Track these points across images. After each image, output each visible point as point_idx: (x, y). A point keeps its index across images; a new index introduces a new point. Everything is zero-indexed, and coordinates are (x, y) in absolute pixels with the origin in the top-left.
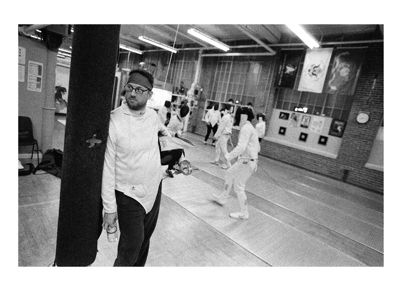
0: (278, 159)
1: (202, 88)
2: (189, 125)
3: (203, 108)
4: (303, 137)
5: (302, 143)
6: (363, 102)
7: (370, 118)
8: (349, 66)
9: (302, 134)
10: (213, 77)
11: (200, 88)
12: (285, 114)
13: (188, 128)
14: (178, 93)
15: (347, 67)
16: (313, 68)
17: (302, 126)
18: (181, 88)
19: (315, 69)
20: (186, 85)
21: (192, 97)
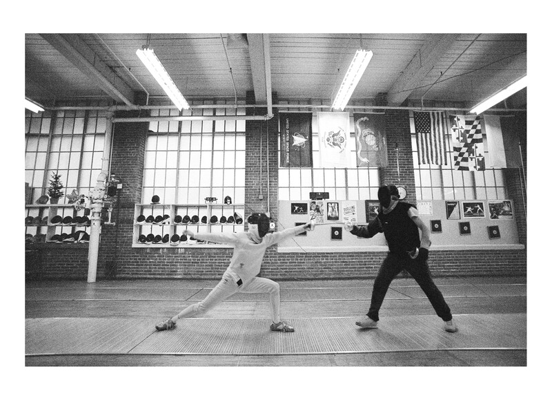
0: (312, 277)
1: (121, 181)
3: (130, 222)
4: (337, 233)
5: (337, 242)
6: (393, 175)
7: (407, 192)
8: (373, 133)
9: (334, 229)
10: (141, 161)
11: (117, 183)
12: (300, 205)
15: (371, 134)
16: (331, 136)
17: (329, 218)
18: (57, 189)
19: (335, 137)
21: (101, 201)
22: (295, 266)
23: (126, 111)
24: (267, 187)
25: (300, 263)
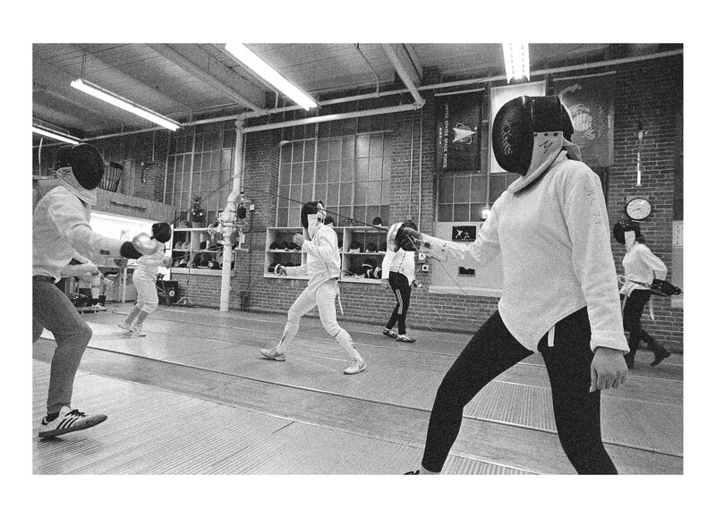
1: (253, 202)
2: (232, 292)
3: (262, 248)
6: (628, 178)
7: (652, 207)
8: (588, 110)
10: (275, 177)
11: (249, 204)
12: (464, 229)
13: (231, 300)
14: (189, 225)
15: (584, 112)
18: (198, 212)
20: (207, 205)
21: (231, 224)
22: (451, 312)
23: (255, 118)
24: (417, 204)
25: (459, 309)
